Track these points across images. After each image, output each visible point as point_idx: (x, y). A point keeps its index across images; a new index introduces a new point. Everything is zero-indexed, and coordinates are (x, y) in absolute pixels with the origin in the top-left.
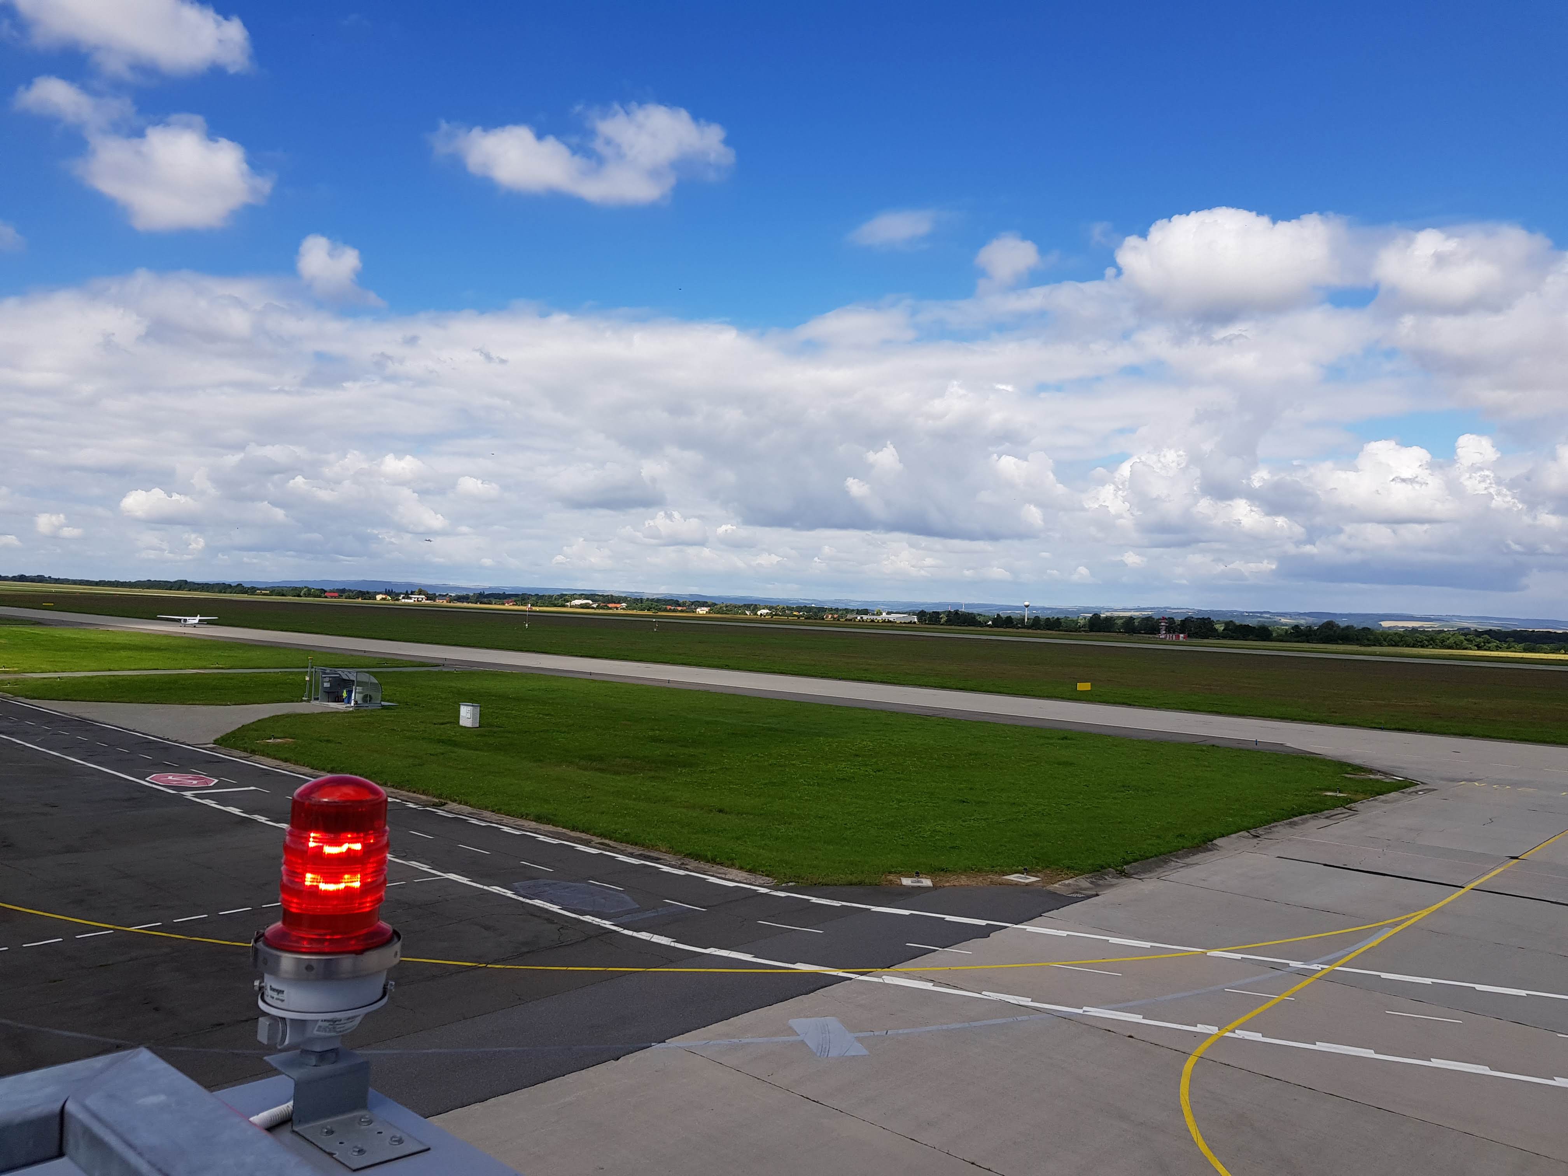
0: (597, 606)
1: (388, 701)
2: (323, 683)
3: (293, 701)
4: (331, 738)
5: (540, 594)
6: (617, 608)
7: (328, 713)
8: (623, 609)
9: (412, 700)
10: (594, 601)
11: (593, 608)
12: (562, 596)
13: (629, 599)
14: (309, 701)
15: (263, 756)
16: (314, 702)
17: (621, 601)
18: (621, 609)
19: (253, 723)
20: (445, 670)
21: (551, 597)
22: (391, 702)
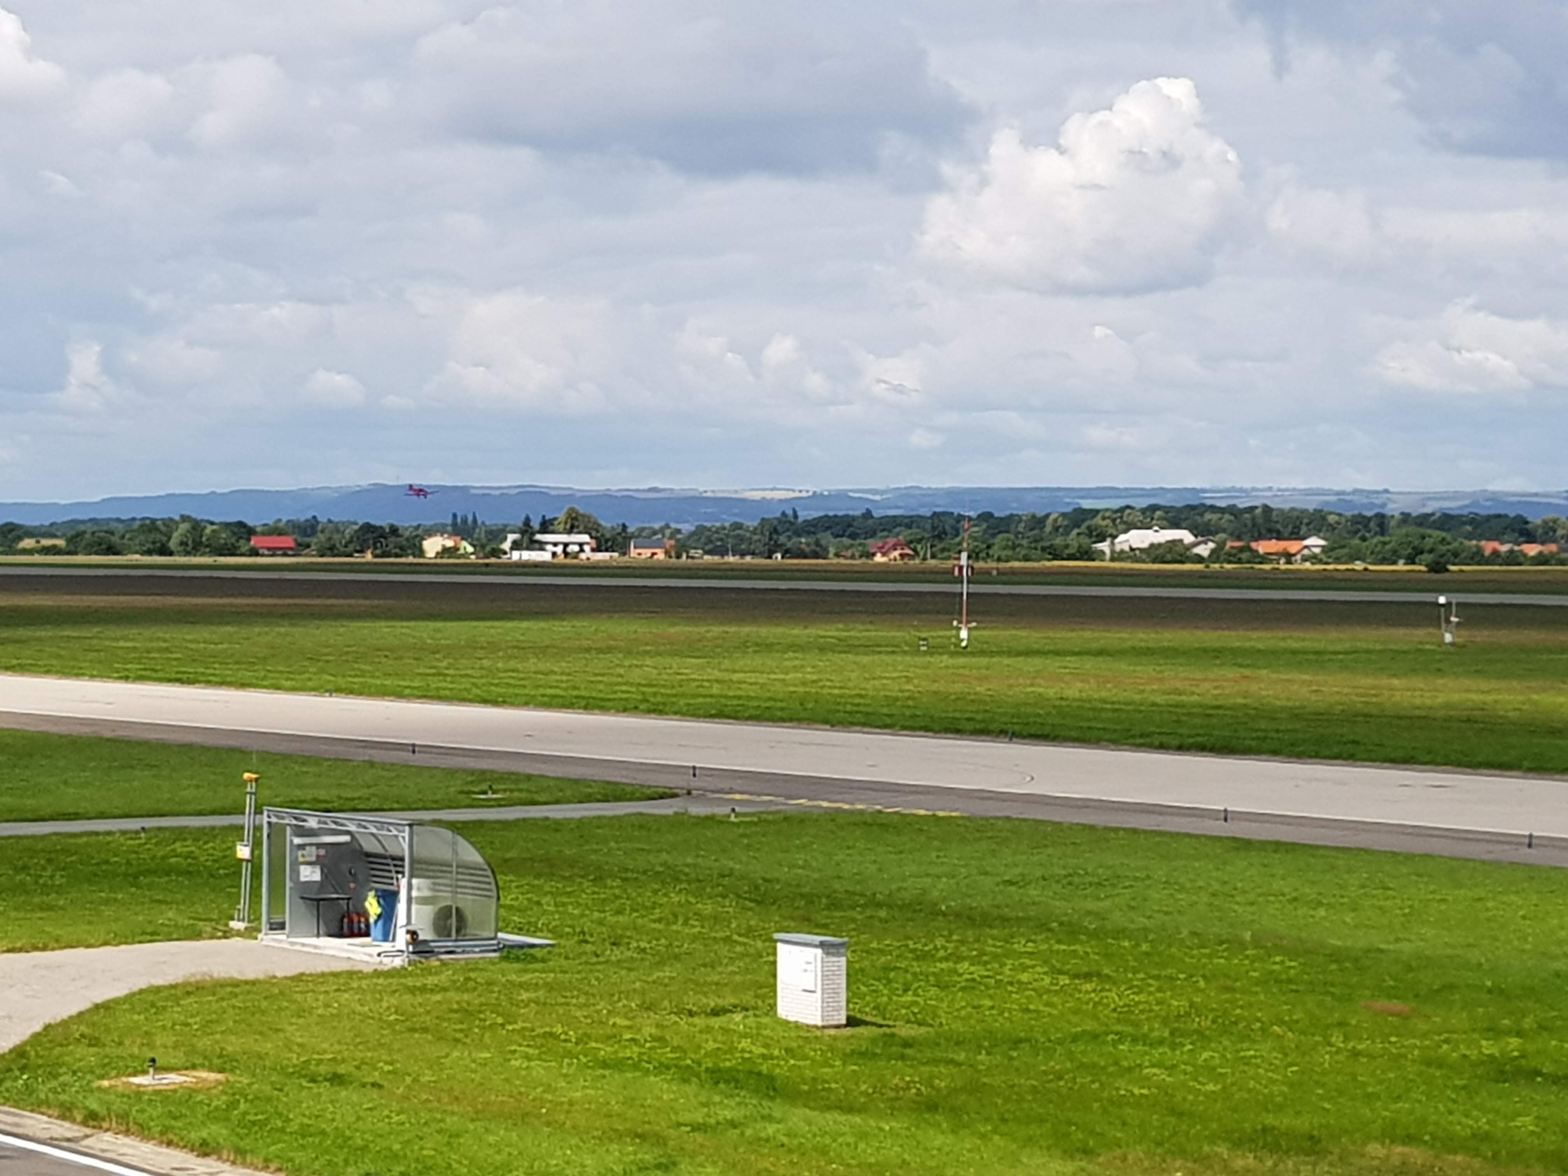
0: (1213, 551)
1: (520, 930)
2: (295, 864)
3: (197, 936)
4: (341, 1070)
5: (996, 515)
6: (1289, 557)
7: (323, 975)
8: (1314, 558)
9: (601, 923)
10: (1202, 531)
11: (1199, 559)
12: (1079, 517)
13: (1332, 519)
14: (251, 933)
15: (127, 1133)
16: (268, 939)
17: (1304, 529)
18: (1305, 559)
19: (81, 1014)
20: (697, 810)
21: (1038, 522)
22: (528, 933)
